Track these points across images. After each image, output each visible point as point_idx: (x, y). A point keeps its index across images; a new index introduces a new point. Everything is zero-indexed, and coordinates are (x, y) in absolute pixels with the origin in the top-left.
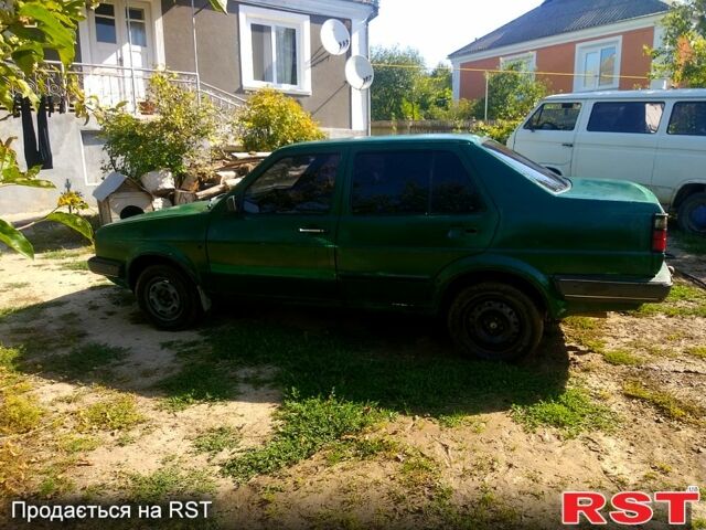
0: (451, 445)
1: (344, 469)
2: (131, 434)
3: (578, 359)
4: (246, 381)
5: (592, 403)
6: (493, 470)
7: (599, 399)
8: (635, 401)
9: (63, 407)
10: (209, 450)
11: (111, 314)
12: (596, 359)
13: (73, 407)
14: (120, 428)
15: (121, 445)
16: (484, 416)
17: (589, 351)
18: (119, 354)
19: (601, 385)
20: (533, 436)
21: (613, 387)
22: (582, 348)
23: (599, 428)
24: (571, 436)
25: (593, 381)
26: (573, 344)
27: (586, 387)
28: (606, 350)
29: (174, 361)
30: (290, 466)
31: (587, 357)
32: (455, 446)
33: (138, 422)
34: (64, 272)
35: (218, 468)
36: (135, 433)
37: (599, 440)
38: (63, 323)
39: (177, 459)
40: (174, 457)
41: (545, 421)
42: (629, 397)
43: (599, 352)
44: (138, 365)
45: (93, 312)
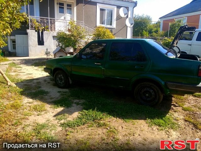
0: (124, 127)
1: (92, 129)
2: (41, 113)
3: (174, 108)
4: (75, 103)
5: (173, 121)
6: (134, 135)
7: (176, 120)
8: (187, 122)
9: (28, 104)
10: (59, 119)
11: (49, 83)
12: (180, 109)
13: (30, 105)
14: (39, 111)
15: (38, 115)
16: (137, 121)
17: (179, 106)
18: (47, 93)
19: (178, 116)
20: (150, 128)
21: (182, 117)
22: (177, 105)
23: (172, 128)
24: (162, 130)
25: (176, 115)
26: (174, 104)
27: (173, 116)
28: (184, 106)
29: (59, 96)
30: (78, 126)
31: (177, 108)
32: (125, 127)
33: (44, 110)
34: (42, 72)
35: (59, 124)
36: (43, 113)
37: (171, 132)
38: (36, 84)
39: (50, 121)
40: (49, 120)
41: (156, 124)
42: (186, 121)
43: (181, 107)
44: (50, 96)
45: (45, 82)
